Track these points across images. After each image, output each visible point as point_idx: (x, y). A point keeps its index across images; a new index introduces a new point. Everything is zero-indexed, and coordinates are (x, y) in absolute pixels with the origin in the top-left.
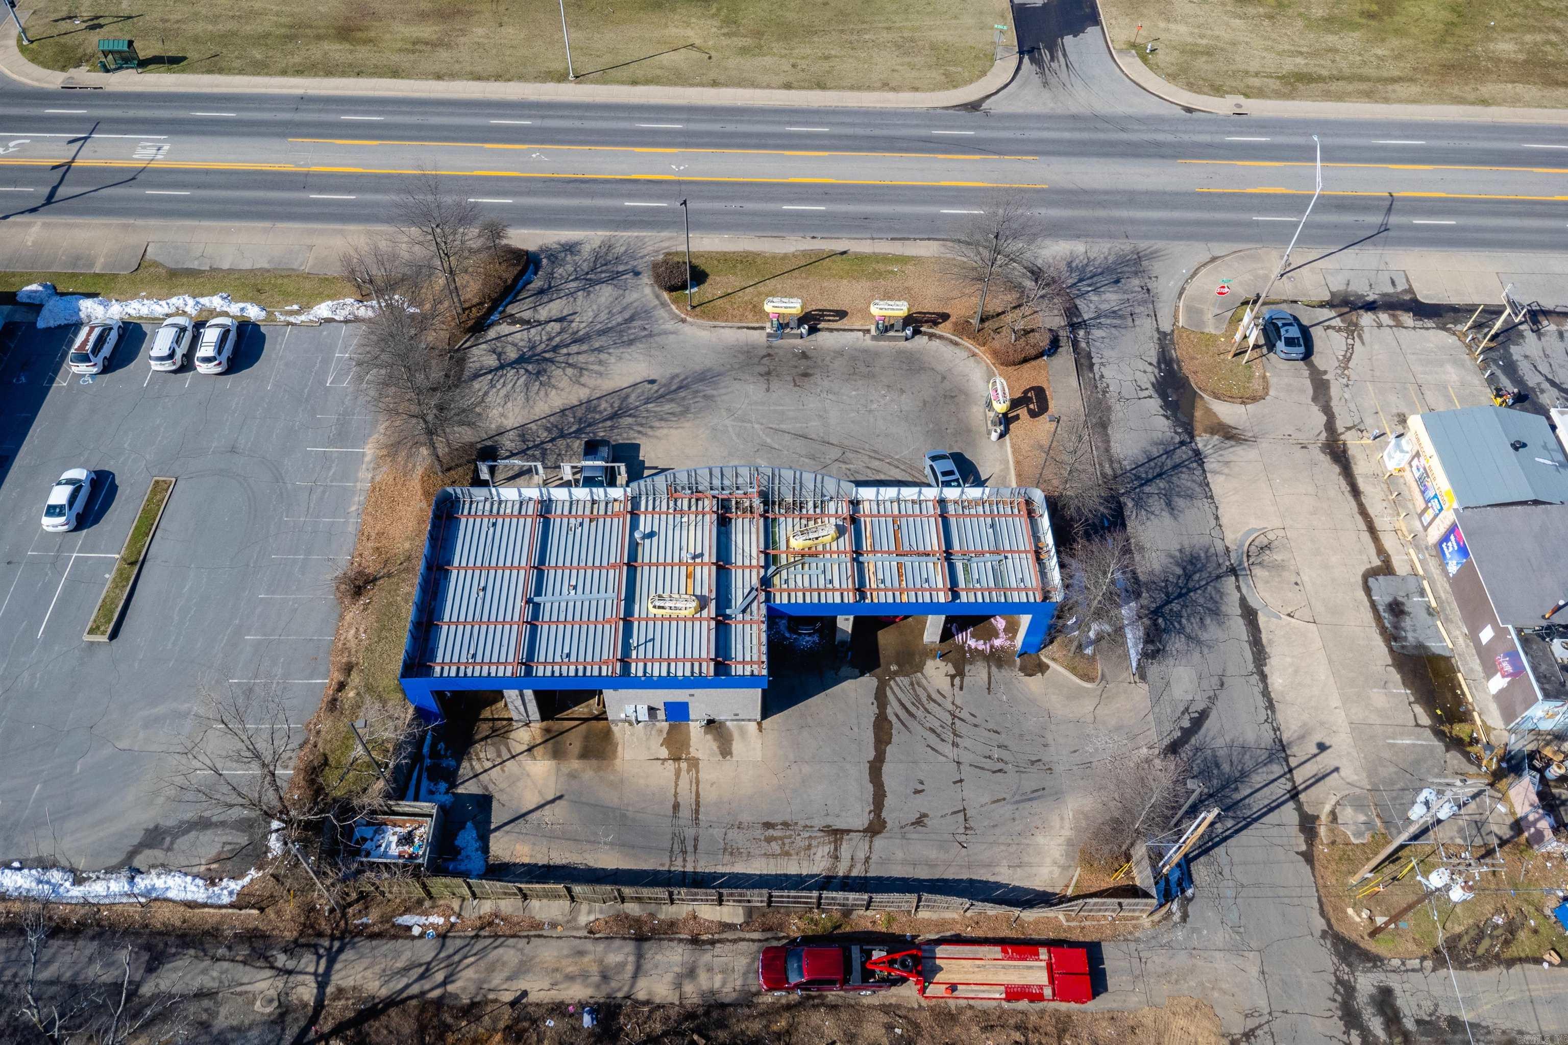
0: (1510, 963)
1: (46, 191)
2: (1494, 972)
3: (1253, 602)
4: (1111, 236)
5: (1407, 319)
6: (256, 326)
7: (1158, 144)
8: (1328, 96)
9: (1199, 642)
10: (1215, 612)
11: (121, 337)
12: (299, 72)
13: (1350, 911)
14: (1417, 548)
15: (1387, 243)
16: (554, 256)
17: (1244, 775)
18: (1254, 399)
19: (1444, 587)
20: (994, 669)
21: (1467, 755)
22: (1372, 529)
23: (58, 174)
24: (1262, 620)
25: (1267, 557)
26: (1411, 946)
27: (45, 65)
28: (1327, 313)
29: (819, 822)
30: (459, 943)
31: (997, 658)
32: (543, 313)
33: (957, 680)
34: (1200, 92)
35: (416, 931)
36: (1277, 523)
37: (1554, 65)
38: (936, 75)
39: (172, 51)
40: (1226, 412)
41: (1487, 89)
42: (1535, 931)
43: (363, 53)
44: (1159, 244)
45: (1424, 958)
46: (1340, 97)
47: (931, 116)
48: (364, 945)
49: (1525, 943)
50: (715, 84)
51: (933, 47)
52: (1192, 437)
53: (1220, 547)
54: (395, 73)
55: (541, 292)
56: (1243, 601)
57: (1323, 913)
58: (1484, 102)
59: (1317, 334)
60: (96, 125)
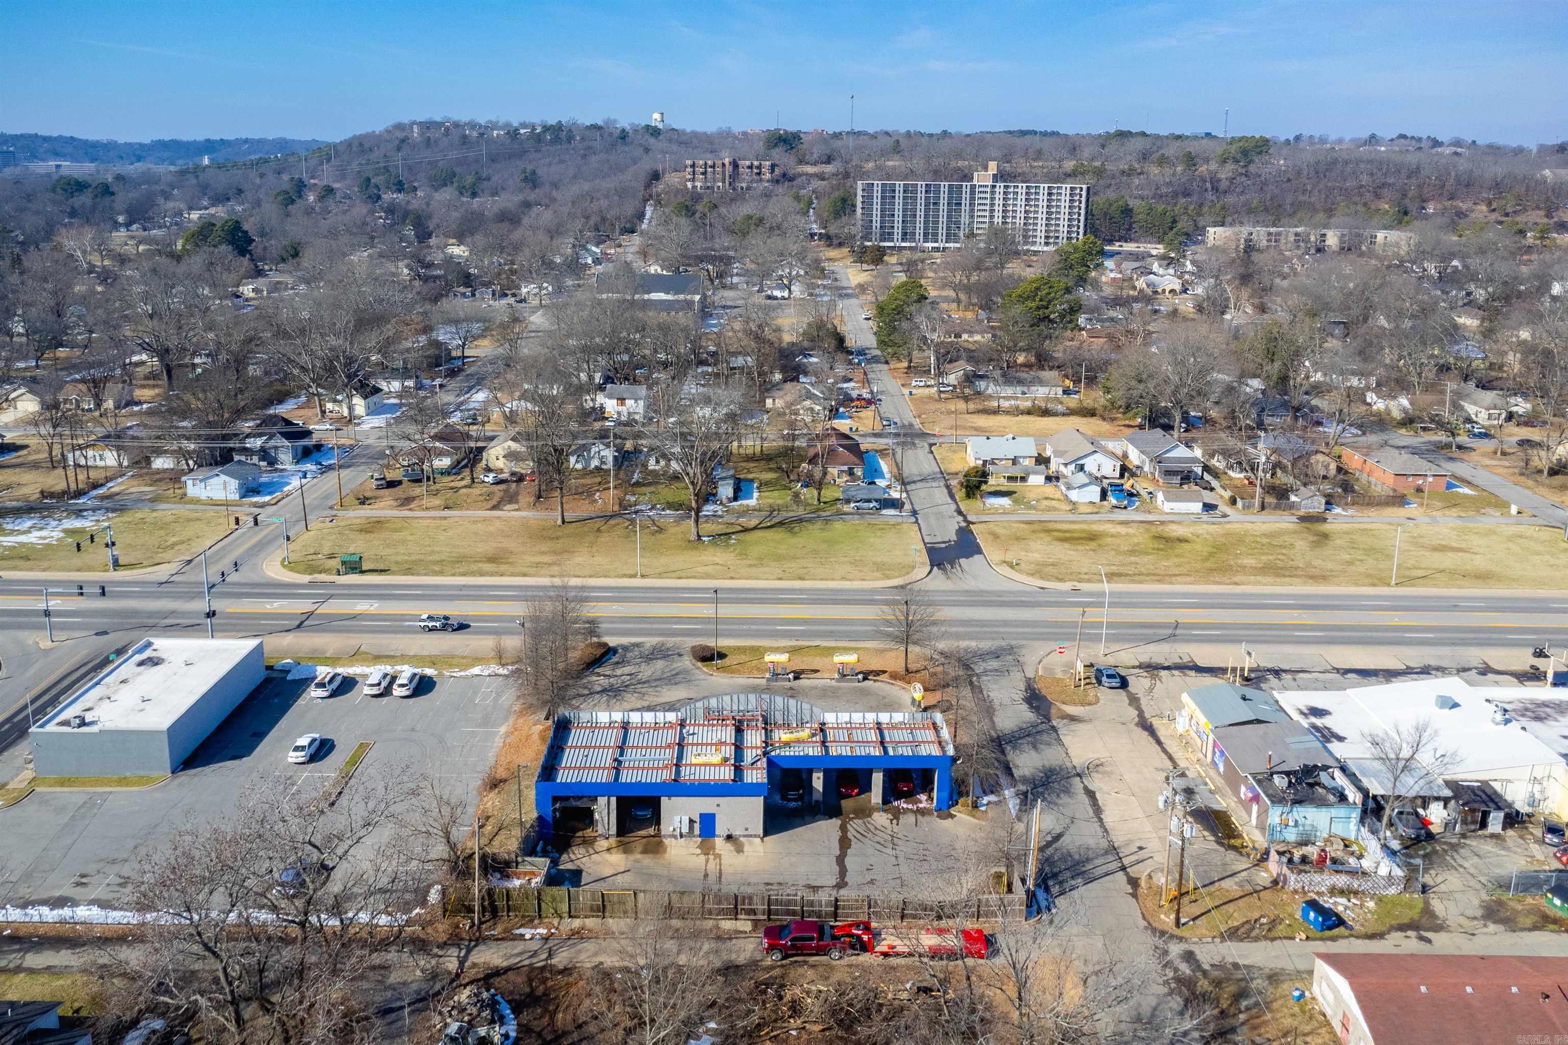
0: (1273, 939)
1: (298, 623)
2: (1263, 943)
3: (1090, 787)
4: (993, 639)
5: (1192, 673)
6: (430, 678)
7: (1022, 602)
8: (1134, 582)
9: (1056, 804)
10: (1067, 791)
11: (342, 683)
12: (464, 575)
13: (1162, 916)
14: (1202, 765)
15: (1174, 641)
16: (626, 648)
17: (1088, 860)
18: (1090, 704)
19: (1220, 782)
20: (919, 817)
21: (1241, 854)
22: (1171, 758)
23: (306, 616)
24: (1098, 796)
25: (1100, 769)
26: (1204, 931)
27: (299, 572)
28: (1137, 671)
29: (802, 883)
30: (556, 942)
31: (923, 812)
32: (619, 672)
33: (895, 821)
34: (1049, 580)
35: (528, 936)
36: (1106, 755)
37: (1282, 568)
38: (878, 575)
39: (382, 567)
40: (1070, 710)
41: (1236, 579)
42: (1290, 925)
43: (503, 568)
44: (1024, 642)
45: (1214, 937)
46: (1140, 582)
47: (873, 591)
48: (493, 944)
49: (1281, 929)
50: (732, 578)
51: (875, 563)
52: (1049, 721)
53: (1069, 765)
54: (525, 575)
55: (618, 663)
56: (1086, 788)
57: (1144, 918)
58: (1236, 584)
59: (1131, 680)
60: (331, 596)
